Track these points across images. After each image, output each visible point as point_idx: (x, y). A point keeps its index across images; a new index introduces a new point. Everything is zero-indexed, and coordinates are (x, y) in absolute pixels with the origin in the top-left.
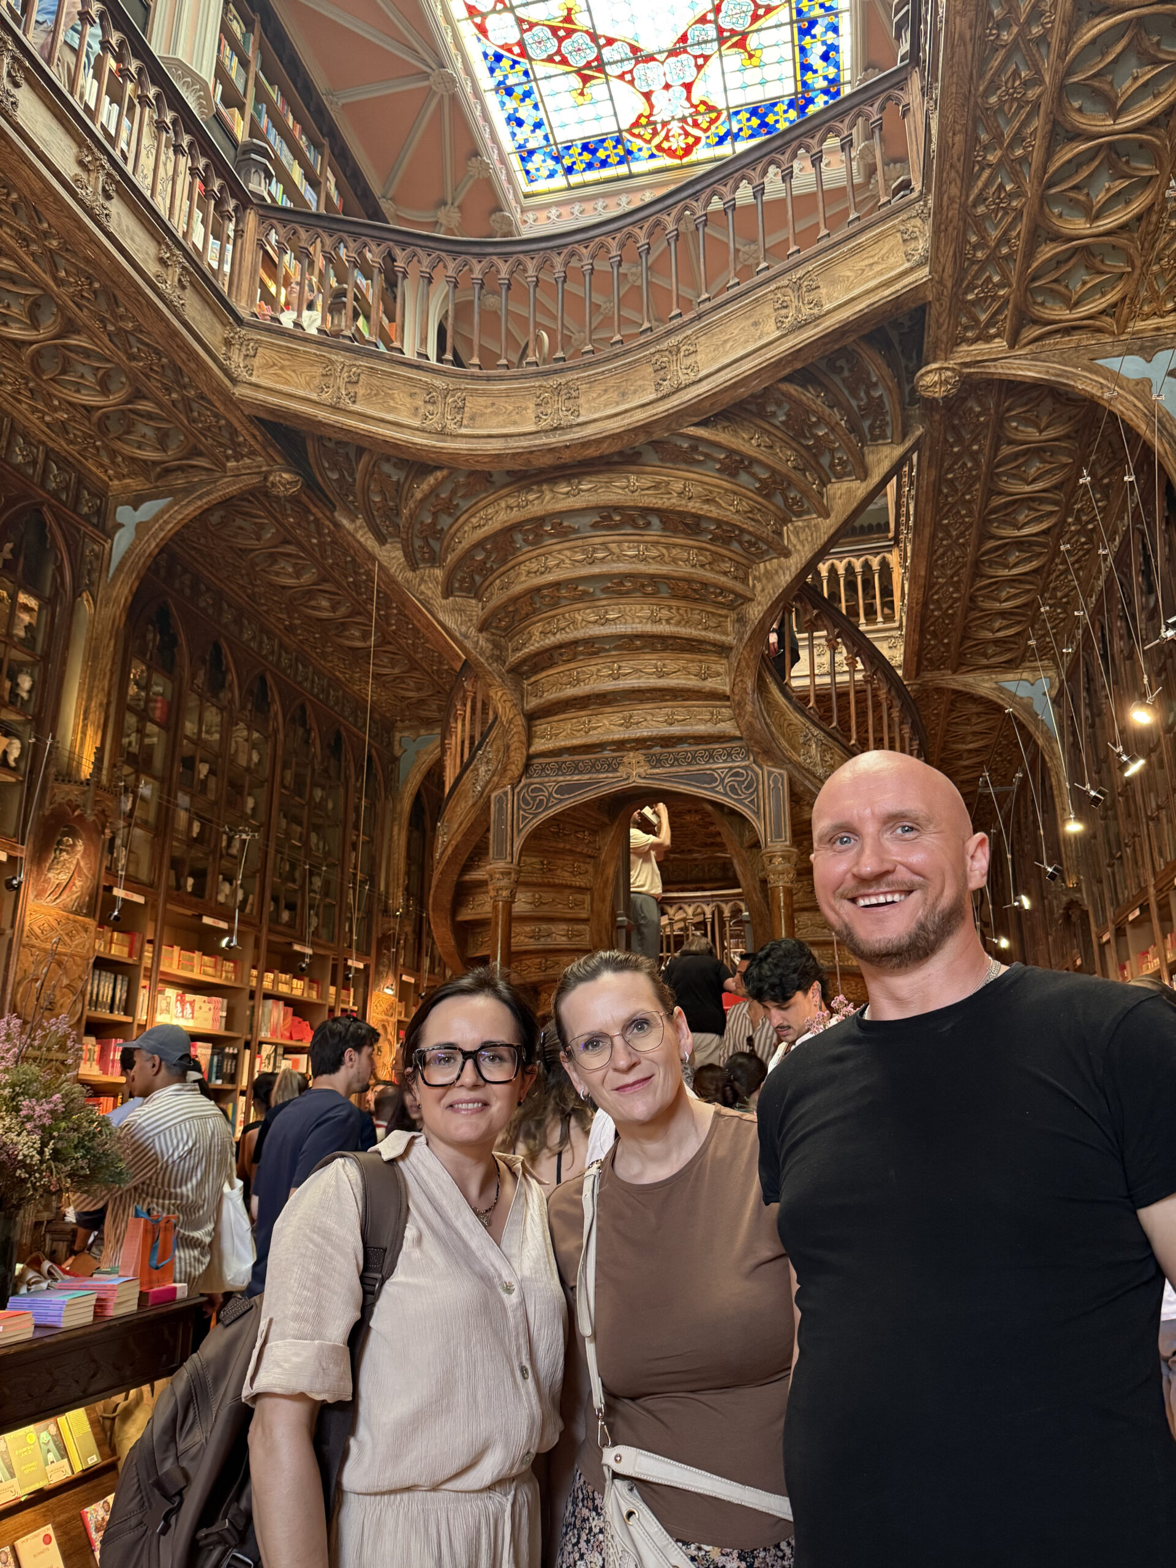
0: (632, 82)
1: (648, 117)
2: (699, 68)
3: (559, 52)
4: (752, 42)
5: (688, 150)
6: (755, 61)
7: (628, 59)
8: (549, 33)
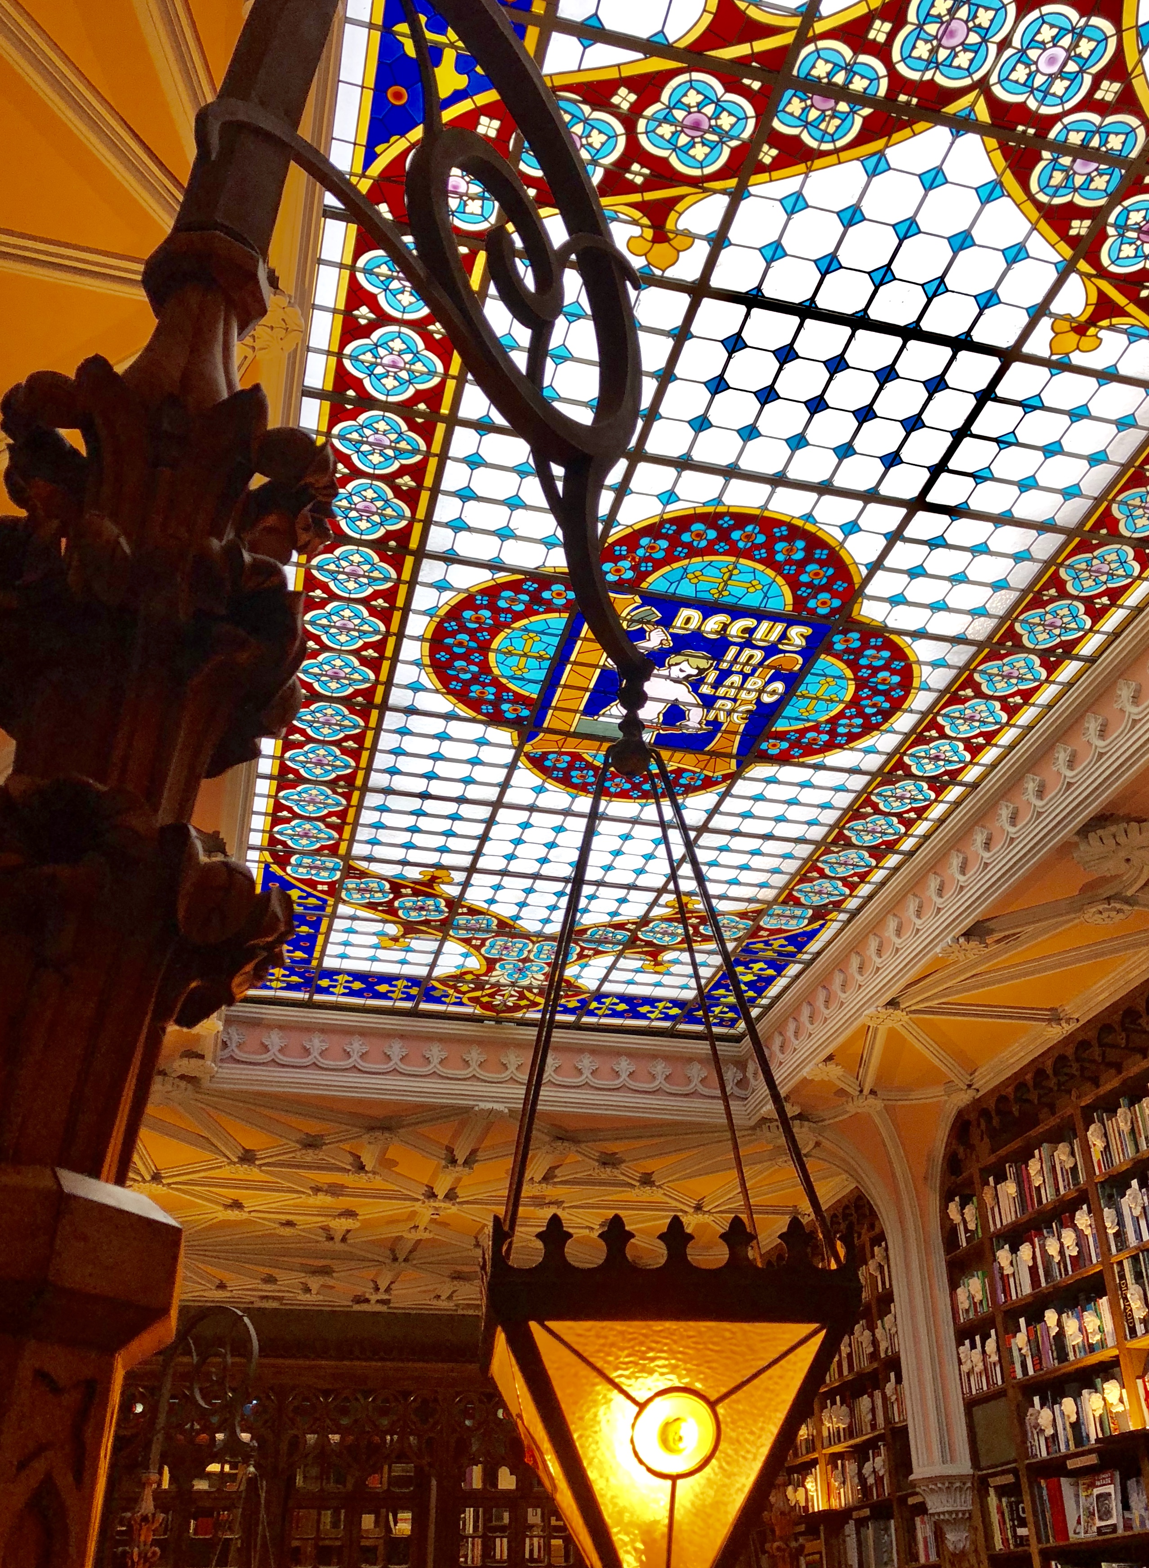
0: (478, 948)
1: (478, 976)
2: (581, 956)
3: (391, 902)
4: (668, 956)
5: (517, 1008)
6: (658, 968)
7: (487, 931)
8: (387, 886)
